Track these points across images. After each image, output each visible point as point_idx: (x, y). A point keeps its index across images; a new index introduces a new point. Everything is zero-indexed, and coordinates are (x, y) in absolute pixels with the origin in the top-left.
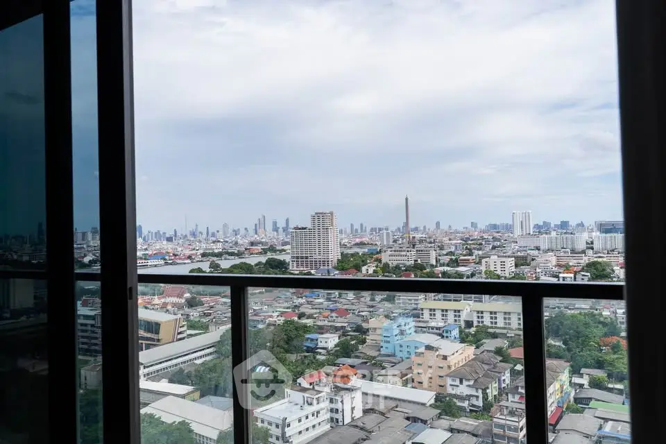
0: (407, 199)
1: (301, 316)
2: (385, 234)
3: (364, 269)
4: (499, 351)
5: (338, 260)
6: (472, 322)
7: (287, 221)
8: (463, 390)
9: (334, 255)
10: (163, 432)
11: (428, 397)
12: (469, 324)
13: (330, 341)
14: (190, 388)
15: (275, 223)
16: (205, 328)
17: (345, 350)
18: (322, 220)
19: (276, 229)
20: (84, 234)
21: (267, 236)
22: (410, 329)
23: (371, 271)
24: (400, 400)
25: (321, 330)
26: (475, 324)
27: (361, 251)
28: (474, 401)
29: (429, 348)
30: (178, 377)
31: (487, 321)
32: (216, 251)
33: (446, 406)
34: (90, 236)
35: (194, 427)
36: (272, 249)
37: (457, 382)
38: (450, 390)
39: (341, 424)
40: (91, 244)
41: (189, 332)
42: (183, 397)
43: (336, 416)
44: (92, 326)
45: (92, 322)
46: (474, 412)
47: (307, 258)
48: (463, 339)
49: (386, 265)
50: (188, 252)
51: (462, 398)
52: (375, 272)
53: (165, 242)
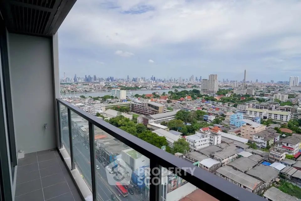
0: (245, 71)
1: (203, 109)
2: (236, 83)
3: (227, 95)
4: (276, 129)
5: (218, 91)
6: (266, 117)
7: (201, 77)
8: (259, 140)
9: (216, 89)
10: (158, 139)
11: (245, 141)
12: (265, 118)
13: (212, 118)
14: (167, 127)
15: (196, 78)
16: (172, 110)
17: (217, 122)
18: (213, 77)
19: (197, 79)
20: (139, 79)
21: (194, 82)
22: (241, 117)
23: (229, 96)
24: (234, 140)
25: (209, 114)
26: (268, 118)
27: (226, 89)
28: (263, 145)
29: (248, 124)
30: (164, 124)
31: (273, 117)
32: (177, 86)
33: (251, 145)
34: (141, 79)
35: (166, 138)
36: (195, 86)
37: (258, 137)
38: (254, 140)
39: (213, 145)
40: (141, 82)
41: (167, 110)
42: (164, 129)
43: (211, 142)
44: (141, 106)
45: (141, 105)
46: (262, 148)
47: (206, 90)
48: (262, 123)
49: (235, 94)
50: (168, 86)
51: (258, 143)
52: (230, 96)
53: (162, 82)
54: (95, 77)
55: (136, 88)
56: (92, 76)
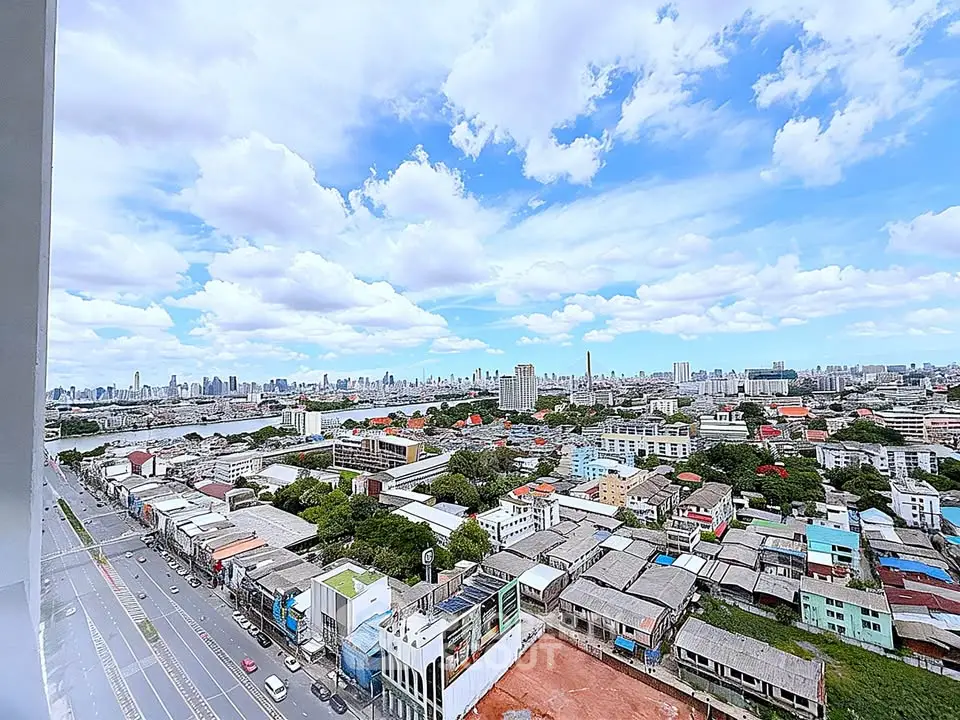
0: (588, 354)
1: (509, 443)
2: (571, 381)
3: (556, 408)
4: (669, 476)
5: (536, 401)
6: (644, 451)
7: (497, 371)
8: (642, 505)
9: (533, 398)
10: (410, 531)
11: (612, 510)
12: (642, 452)
13: (532, 463)
14: (429, 497)
15: (488, 373)
16: (438, 452)
17: (544, 471)
18: (526, 370)
19: (489, 378)
21: (482, 384)
23: (561, 410)
24: (588, 512)
25: (526, 455)
26: (647, 453)
27: (555, 393)
28: (649, 515)
29: (611, 471)
30: (421, 489)
31: (657, 451)
32: (446, 394)
33: (626, 519)
35: (432, 526)
36: (486, 393)
37: (636, 500)
38: (629, 505)
39: (542, 528)
41: (428, 454)
42: (424, 503)
43: (538, 522)
44: (360, 449)
45: (360, 446)
46: (651, 525)
48: (638, 463)
49: (573, 406)
51: (641, 512)
54: (233, 380)
55: (346, 404)
56: (225, 379)
